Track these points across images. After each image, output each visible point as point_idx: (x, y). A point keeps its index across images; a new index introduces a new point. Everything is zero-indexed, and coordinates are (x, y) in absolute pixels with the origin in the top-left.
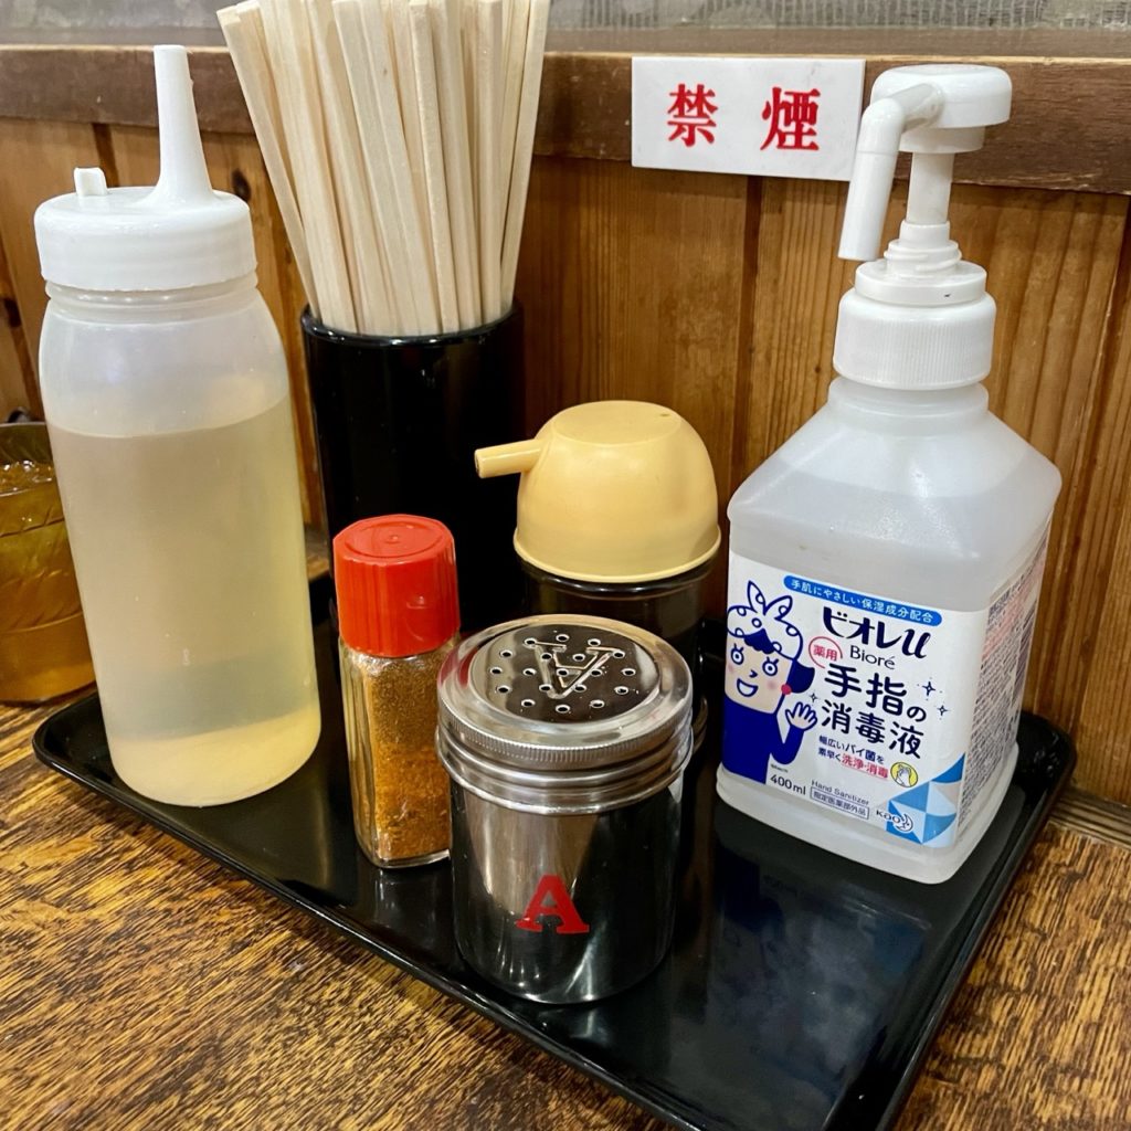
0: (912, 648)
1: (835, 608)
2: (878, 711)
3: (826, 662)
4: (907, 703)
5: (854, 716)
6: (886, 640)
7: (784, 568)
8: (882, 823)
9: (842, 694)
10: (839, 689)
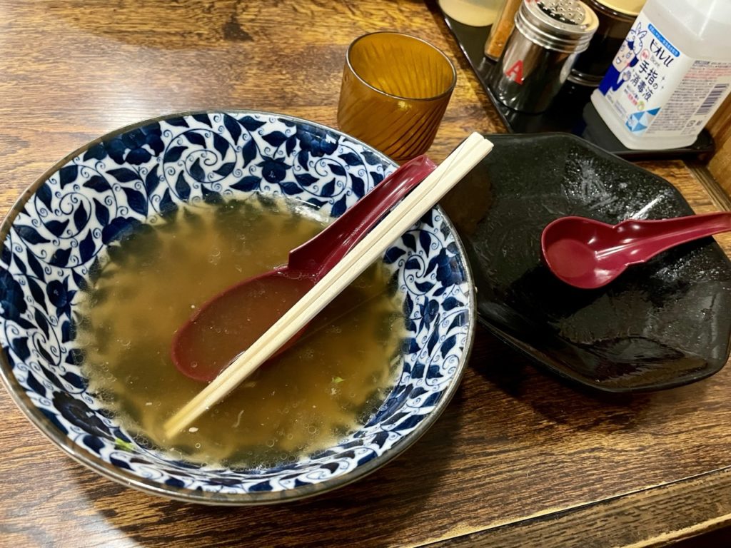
0: (666, 63)
1: (657, 40)
2: (646, 82)
3: (643, 58)
4: (656, 81)
5: (640, 81)
6: (662, 57)
7: (651, 20)
8: (626, 120)
9: (641, 72)
10: (641, 70)
